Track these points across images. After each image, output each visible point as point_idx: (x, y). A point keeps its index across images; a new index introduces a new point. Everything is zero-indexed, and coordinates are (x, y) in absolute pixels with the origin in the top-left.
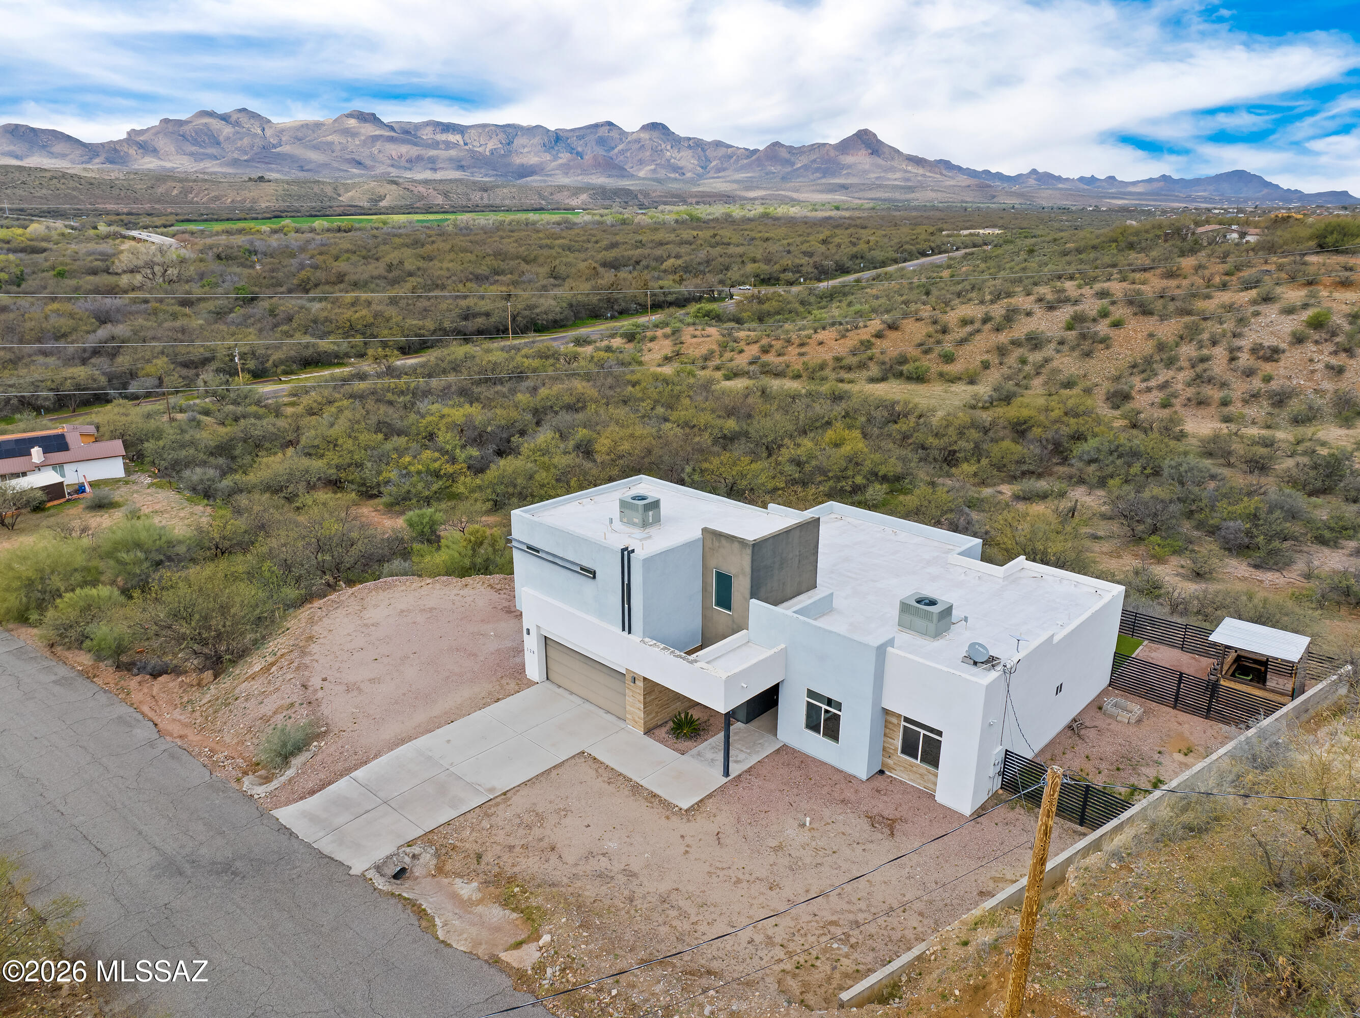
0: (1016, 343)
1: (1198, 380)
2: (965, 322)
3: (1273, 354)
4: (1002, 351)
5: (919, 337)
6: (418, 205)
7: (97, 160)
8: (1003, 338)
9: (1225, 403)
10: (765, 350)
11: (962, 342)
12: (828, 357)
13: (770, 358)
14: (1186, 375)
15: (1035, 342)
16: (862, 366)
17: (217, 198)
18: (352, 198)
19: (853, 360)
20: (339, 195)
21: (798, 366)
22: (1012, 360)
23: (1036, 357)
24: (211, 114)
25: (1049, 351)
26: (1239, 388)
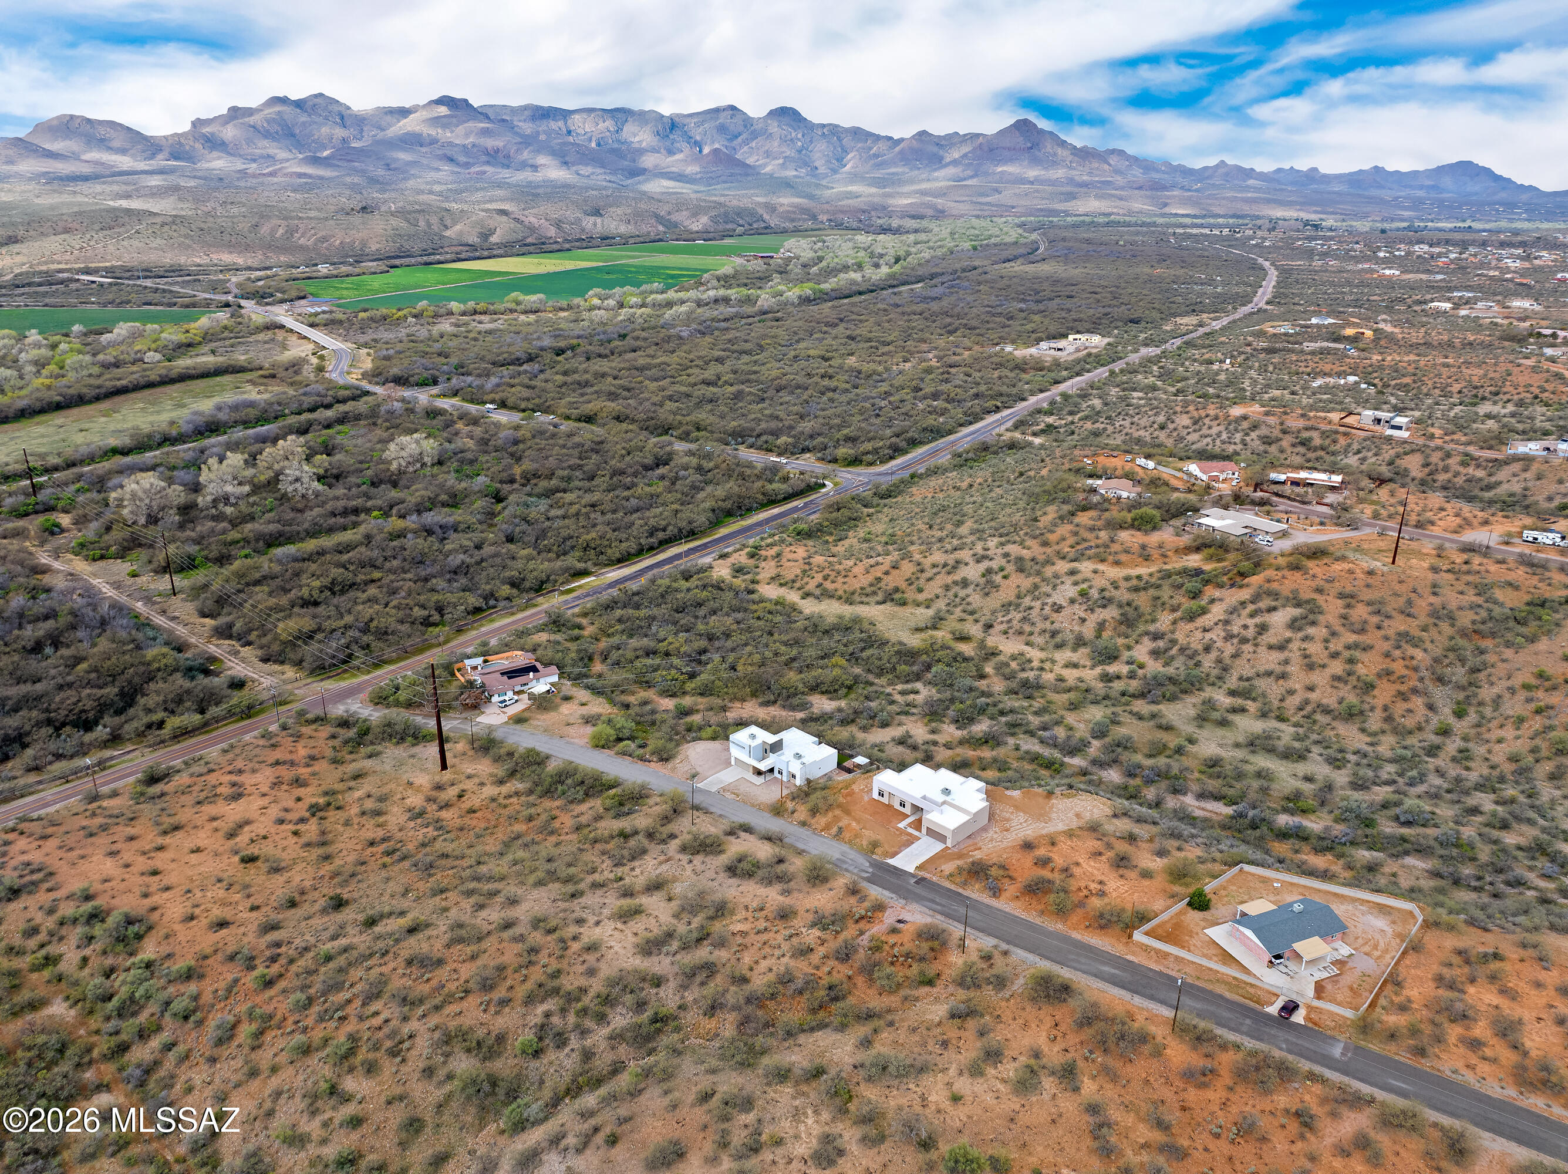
0: (956, 583)
1: (1024, 619)
2: (934, 566)
3: (1058, 609)
4: (947, 588)
5: (908, 575)
6: (529, 240)
7: (160, 156)
8: (949, 579)
9: (1031, 634)
10: (825, 578)
11: (929, 579)
12: (858, 586)
13: (828, 585)
14: (1019, 616)
15: (965, 583)
16: (874, 593)
17: (324, 239)
18: (461, 233)
19: (869, 590)
20: (446, 227)
21: (840, 593)
22: (951, 594)
23: (962, 593)
24: (283, 100)
25: (969, 590)
26: (1040, 625)
